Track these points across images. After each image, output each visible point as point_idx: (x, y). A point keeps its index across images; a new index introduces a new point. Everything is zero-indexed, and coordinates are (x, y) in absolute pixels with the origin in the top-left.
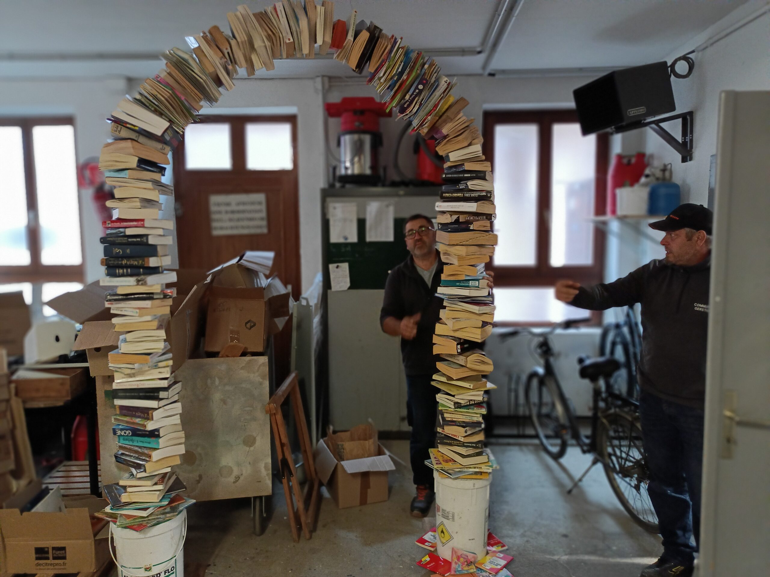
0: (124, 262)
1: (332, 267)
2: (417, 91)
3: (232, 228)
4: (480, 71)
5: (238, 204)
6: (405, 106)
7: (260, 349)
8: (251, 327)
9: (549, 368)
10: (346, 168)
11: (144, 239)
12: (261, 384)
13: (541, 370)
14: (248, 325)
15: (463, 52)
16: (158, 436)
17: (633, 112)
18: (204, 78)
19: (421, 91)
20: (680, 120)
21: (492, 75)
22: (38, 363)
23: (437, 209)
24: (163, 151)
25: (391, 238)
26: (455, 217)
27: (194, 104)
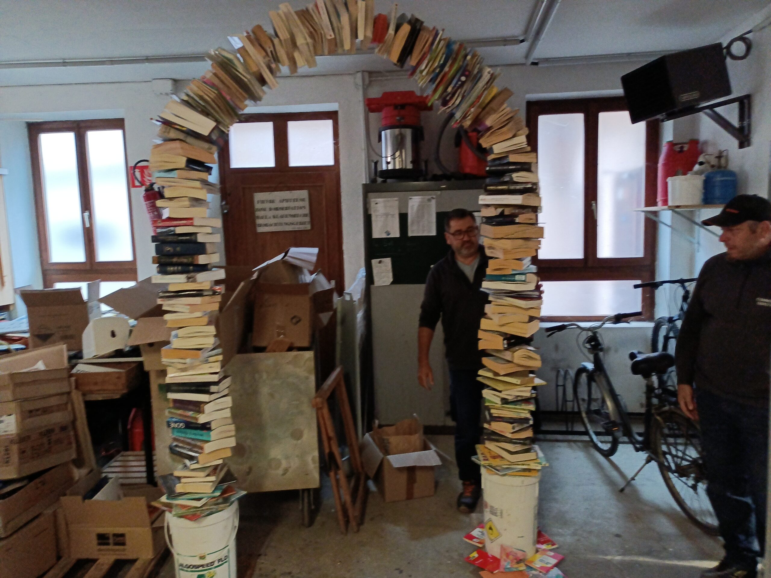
0: (175, 260)
1: (374, 262)
2: (460, 83)
3: (276, 224)
4: (523, 61)
5: (282, 201)
6: (448, 98)
7: (306, 344)
8: (298, 322)
9: (598, 363)
10: (388, 163)
11: (193, 237)
12: (307, 378)
13: (590, 366)
14: (294, 321)
15: (506, 41)
16: (209, 429)
17: (685, 97)
18: (248, 77)
19: (463, 83)
20: (736, 105)
21: (534, 64)
22: (95, 357)
23: (481, 202)
24: (210, 151)
25: (434, 233)
26: (500, 210)
27: (238, 103)
